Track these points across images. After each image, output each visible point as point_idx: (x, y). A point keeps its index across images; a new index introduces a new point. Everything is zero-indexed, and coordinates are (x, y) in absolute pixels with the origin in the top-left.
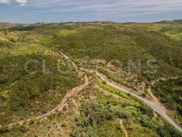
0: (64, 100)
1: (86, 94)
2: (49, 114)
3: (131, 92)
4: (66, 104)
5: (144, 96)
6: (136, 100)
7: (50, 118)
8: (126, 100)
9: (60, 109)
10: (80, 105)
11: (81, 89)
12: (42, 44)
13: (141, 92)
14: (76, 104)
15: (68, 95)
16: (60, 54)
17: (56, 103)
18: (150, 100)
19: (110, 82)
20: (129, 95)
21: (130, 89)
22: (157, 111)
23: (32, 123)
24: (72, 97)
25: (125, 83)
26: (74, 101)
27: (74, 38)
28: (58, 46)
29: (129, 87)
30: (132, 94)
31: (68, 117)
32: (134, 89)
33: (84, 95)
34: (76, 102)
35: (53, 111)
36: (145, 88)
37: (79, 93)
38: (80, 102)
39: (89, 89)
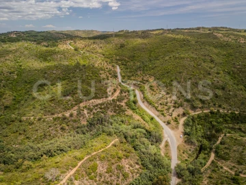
0: (76, 108)
1: (104, 108)
2: (55, 116)
3: (158, 116)
4: (75, 112)
5: (168, 123)
6: (157, 125)
7: (55, 119)
8: (144, 122)
9: (67, 114)
10: (92, 116)
11: (100, 102)
13: (168, 118)
14: (87, 115)
15: (82, 105)
17: (66, 109)
18: (173, 129)
19: (143, 102)
20: (152, 119)
21: (157, 113)
22: (169, 141)
24: (86, 107)
25: (156, 105)
26: (86, 112)
29: (158, 111)
30: (157, 119)
32: (163, 114)
33: (101, 109)
34: (88, 113)
35: (60, 115)
36: (179, 116)
37: (97, 106)
38: (94, 114)
39: (111, 104)
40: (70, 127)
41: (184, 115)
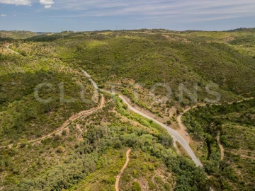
0: (66, 124)
1: (97, 119)
2: (44, 138)
3: (155, 118)
4: (67, 128)
5: (169, 123)
6: (158, 128)
7: (44, 142)
8: (145, 127)
9: (59, 132)
10: (86, 131)
11: (91, 113)
12: (61, 59)
13: (167, 119)
14: (81, 130)
15: (72, 119)
16: (80, 71)
17: (54, 127)
18: (175, 128)
19: (133, 106)
20: (151, 122)
21: (154, 116)
22: (179, 141)
23: (23, 146)
24: (77, 121)
25: (150, 108)
26: (78, 126)
27: (101, 52)
28: (80, 61)
29: (154, 113)
30: (156, 121)
31: (66, 143)
32: (160, 116)
33: (93, 120)
34: (81, 128)
35: (50, 136)
36: (174, 115)
37: (88, 117)
38: (87, 127)
39: (102, 113)
40: (67, 147)
41: (178, 113)
